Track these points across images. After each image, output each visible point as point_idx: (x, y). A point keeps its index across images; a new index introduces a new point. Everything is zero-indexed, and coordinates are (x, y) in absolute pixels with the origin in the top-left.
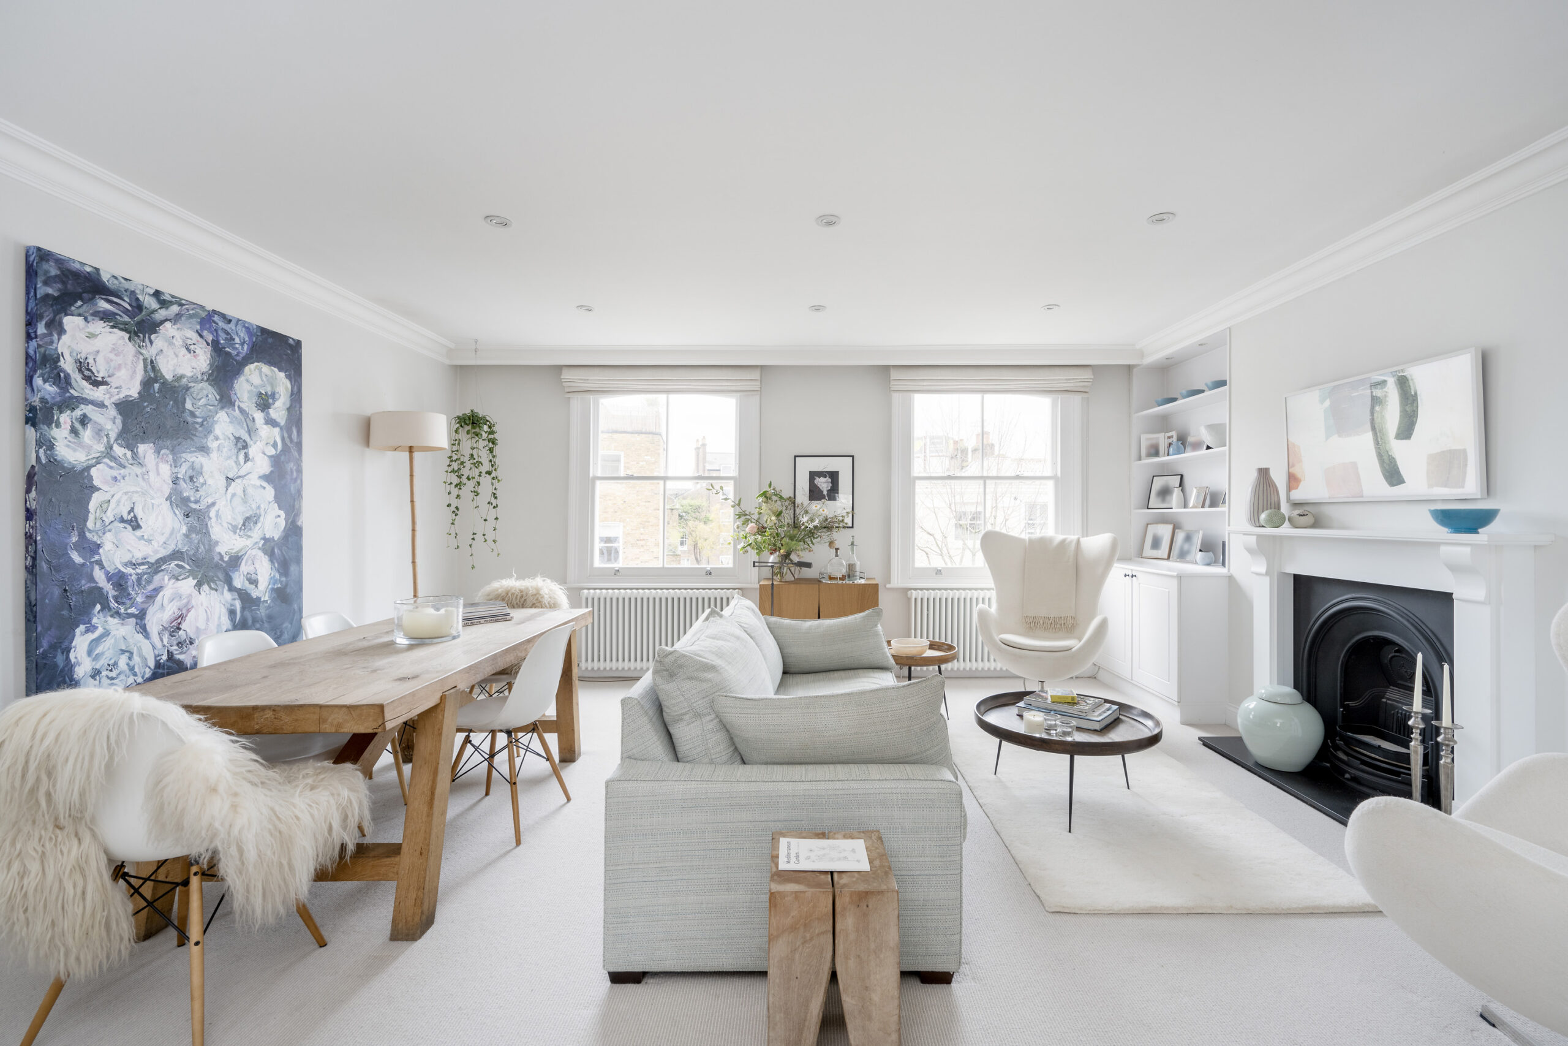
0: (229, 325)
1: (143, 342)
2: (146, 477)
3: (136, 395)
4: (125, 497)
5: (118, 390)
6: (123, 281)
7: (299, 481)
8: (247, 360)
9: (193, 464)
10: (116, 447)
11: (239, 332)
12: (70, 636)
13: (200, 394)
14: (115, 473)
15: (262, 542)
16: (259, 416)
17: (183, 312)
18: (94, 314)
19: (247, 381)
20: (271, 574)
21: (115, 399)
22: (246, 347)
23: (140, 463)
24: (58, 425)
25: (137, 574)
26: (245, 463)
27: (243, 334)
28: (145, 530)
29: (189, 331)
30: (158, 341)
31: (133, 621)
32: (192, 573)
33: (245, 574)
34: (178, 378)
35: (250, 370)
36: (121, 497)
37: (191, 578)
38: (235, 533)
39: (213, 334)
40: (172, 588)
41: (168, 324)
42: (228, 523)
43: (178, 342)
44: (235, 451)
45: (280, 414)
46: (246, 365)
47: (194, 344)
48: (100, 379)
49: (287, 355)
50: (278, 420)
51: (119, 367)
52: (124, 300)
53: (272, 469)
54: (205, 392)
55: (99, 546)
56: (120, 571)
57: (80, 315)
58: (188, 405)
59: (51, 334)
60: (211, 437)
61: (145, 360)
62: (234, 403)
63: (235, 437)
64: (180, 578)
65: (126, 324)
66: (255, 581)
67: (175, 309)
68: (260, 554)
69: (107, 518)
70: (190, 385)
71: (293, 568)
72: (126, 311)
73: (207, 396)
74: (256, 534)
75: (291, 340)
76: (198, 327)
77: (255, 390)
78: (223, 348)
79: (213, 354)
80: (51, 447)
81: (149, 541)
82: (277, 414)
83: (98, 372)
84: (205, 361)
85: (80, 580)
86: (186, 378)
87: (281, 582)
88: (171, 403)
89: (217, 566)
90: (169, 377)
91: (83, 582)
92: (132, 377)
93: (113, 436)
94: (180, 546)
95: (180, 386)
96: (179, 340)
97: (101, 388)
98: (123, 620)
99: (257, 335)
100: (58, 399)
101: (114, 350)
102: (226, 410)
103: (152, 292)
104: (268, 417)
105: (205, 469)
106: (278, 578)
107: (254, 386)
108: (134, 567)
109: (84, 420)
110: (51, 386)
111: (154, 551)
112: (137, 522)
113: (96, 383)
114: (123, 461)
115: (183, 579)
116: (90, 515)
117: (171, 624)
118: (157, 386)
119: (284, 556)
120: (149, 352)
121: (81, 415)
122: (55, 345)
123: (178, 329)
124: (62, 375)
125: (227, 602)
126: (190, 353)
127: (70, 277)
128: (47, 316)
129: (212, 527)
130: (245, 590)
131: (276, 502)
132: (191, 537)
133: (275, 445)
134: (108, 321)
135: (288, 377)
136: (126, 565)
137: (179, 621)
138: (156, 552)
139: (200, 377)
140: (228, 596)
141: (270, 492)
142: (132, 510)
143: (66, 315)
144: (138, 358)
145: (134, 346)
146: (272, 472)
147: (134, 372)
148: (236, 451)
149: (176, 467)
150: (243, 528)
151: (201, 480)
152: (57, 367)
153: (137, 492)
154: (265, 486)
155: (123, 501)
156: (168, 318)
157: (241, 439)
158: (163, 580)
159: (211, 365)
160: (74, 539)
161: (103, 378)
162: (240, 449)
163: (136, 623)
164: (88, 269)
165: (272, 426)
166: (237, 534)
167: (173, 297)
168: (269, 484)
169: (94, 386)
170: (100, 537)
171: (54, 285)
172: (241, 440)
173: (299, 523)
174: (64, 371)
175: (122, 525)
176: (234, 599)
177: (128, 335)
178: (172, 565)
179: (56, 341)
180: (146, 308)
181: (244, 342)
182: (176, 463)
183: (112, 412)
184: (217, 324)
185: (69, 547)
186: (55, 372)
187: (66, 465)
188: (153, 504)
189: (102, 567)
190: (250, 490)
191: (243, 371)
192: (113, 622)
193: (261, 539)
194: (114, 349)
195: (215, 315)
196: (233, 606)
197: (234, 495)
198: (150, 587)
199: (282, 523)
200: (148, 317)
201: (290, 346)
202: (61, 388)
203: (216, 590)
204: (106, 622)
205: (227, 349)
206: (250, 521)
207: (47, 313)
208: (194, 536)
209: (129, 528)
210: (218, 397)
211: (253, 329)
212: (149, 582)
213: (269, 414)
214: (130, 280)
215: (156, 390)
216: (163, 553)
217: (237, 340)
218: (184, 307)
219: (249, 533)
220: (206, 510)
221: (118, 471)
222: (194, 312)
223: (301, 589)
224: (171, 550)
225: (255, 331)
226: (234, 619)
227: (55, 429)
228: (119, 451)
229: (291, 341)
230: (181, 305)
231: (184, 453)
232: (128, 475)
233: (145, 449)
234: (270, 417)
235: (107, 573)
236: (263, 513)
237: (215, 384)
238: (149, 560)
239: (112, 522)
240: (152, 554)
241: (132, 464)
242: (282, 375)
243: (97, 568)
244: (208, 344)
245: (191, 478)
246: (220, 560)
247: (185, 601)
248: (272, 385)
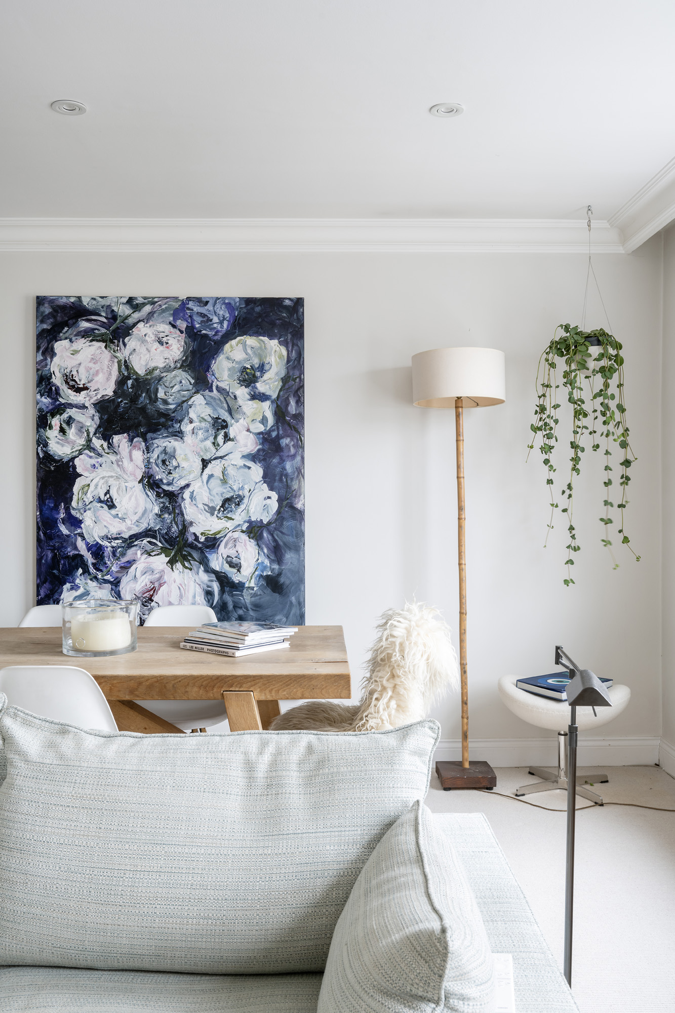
0: (206, 307)
1: (118, 346)
2: (120, 463)
3: (111, 394)
4: (102, 481)
5: (96, 392)
6: (100, 300)
7: (298, 458)
8: (228, 336)
9: (165, 449)
10: (94, 440)
11: (218, 311)
12: (59, 591)
13: (173, 381)
14: (93, 461)
15: (246, 525)
16: (242, 392)
17: (156, 309)
18: (76, 335)
19: (228, 358)
20: (258, 559)
21: (92, 401)
22: (225, 324)
23: (115, 452)
24: (51, 427)
25: (113, 547)
26: (224, 443)
27: (223, 312)
28: (120, 509)
29: (161, 325)
30: (132, 342)
31: (109, 586)
32: (164, 550)
33: (225, 556)
34: (150, 372)
35: (231, 347)
36: (99, 482)
37: (163, 555)
38: (212, 514)
39: (187, 321)
40: (144, 562)
41: (141, 325)
42: (203, 504)
43: (151, 338)
44: (212, 432)
45: (271, 386)
46: (227, 342)
47: (167, 336)
48: (81, 386)
49: (282, 318)
50: (267, 394)
51: (97, 373)
52: (101, 316)
53: (260, 447)
54: (178, 379)
55: (81, 522)
56: (98, 543)
57: (66, 338)
58: (161, 394)
59: (46, 359)
60: (186, 420)
61: (119, 362)
62: (212, 384)
63: (213, 418)
64: (153, 554)
65: (102, 335)
66: (237, 565)
67: (148, 308)
68: (244, 537)
69: (88, 498)
70: (162, 375)
71: (289, 556)
72: (103, 325)
73: (181, 382)
74: (239, 516)
75: (287, 301)
76: (171, 319)
77: (237, 366)
78: (198, 332)
79: (187, 341)
80: (46, 445)
81: (123, 519)
82: (268, 386)
83: (80, 380)
84: (179, 349)
85: (66, 548)
86: (158, 370)
87: (272, 570)
88: (144, 395)
89: (192, 546)
90: (141, 372)
91: (69, 549)
92: (108, 379)
93: (92, 430)
94: (152, 525)
95: (152, 378)
96: (151, 335)
97: (83, 393)
98: (101, 584)
99: (241, 308)
100: (51, 407)
101: (94, 360)
102: (201, 392)
103: (125, 300)
104: (254, 393)
105: (178, 453)
106: (269, 564)
107: (237, 362)
108: (109, 541)
109: (70, 421)
110: (46, 398)
111: (128, 528)
112: (112, 502)
113: (78, 390)
114: (100, 451)
115: (155, 555)
116: (74, 496)
117: (143, 594)
118: (130, 382)
119: (275, 540)
120: (123, 354)
121: (67, 417)
122: (48, 367)
123: (150, 326)
124: (53, 388)
125: (202, 582)
126: (163, 345)
127: (59, 311)
128: (43, 346)
129: (185, 508)
130: (224, 573)
131: (264, 483)
132: (163, 517)
133: (264, 421)
134: (87, 337)
135: (284, 343)
136: (103, 539)
137: (152, 593)
138: (129, 529)
139: (172, 365)
140: (204, 577)
141: (257, 471)
142: (108, 492)
143: (56, 341)
144: (113, 362)
145: (110, 351)
146: (259, 450)
147: (110, 374)
148: (213, 432)
149: (148, 453)
150: (222, 509)
151: (175, 463)
152: (50, 383)
153: (112, 477)
154: (250, 466)
155: (100, 485)
156: (141, 319)
157: (220, 419)
158: (136, 554)
159: (185, 352)
160: (62, 516)
161: (84, 384)
162: (218, 430)
163: (112, 589)
164: (72, 300)
165: (259, 400)
166: (215, 516)
167: (145, 298)
168: (255, 463)
169: (77, 393)
170: (82, 514)
171: (48, 321)
172: (220, 421)
173: (299, 506)
174: (54, 385)
175: (99, 505)
176: (212, 581)
177: (104, 344)
178: (145, 542)
179: (49, 363)
180: (120, 316)
181: (224, 319)
182: (148, 449)
183: (92, 411)
184: (192, 310)
185: (58, 521)
186: (49, 387)
187: (56, 458)
188: (126, 487)
189: (84, 538)
190: (231, 471)
191: (223, 350)
192: (92, 585)
193: (245, 522)
194: (92, 358)
195: (190, 302)
196: (210, 587)
197: (211, 476)
198: (124, 560)
199: (274, 505)
200: (122, 324)
201: (286, 307)
202: (52, 399)
203: (191, 569)
204: (86, 583)
205: (204, 332)
206: (230, 503)
207: (43, 344)
208: (166, 516)
209: (106, 507)
210: (193, 381)
211: (236, 303)
212: (123, 554)
213: (256, 388)
214: (106, 297)
215: (129, 386)
216: (136, 530)
217: (215, 319)
218: (157, 304)
219: (229, 515)
220: (179, 492)
221: (96, 460)
222: (167, 305)
223: (302, 580)
224: (143, 528)
225: (238, 304)
226: (211, 601)
227: (49, 431)
228: (97, 443)
229: (287, 302)
230: (153, 303)
231: (156, 439)
232: (104, 462)
233: (120, 440)
234: (257, 391)
235: (87, 544)
236: (247, 494)
237: (188, 369)
238: (123, 535)
239: (91, 502)
240: (125, 530)
241: (108, 453)
242: (274, 343)
243: (79, 539)
244: (181, 332)
245: (164, 462)
246: (195, 540)
247: (157, 576)
248: (260, 357)
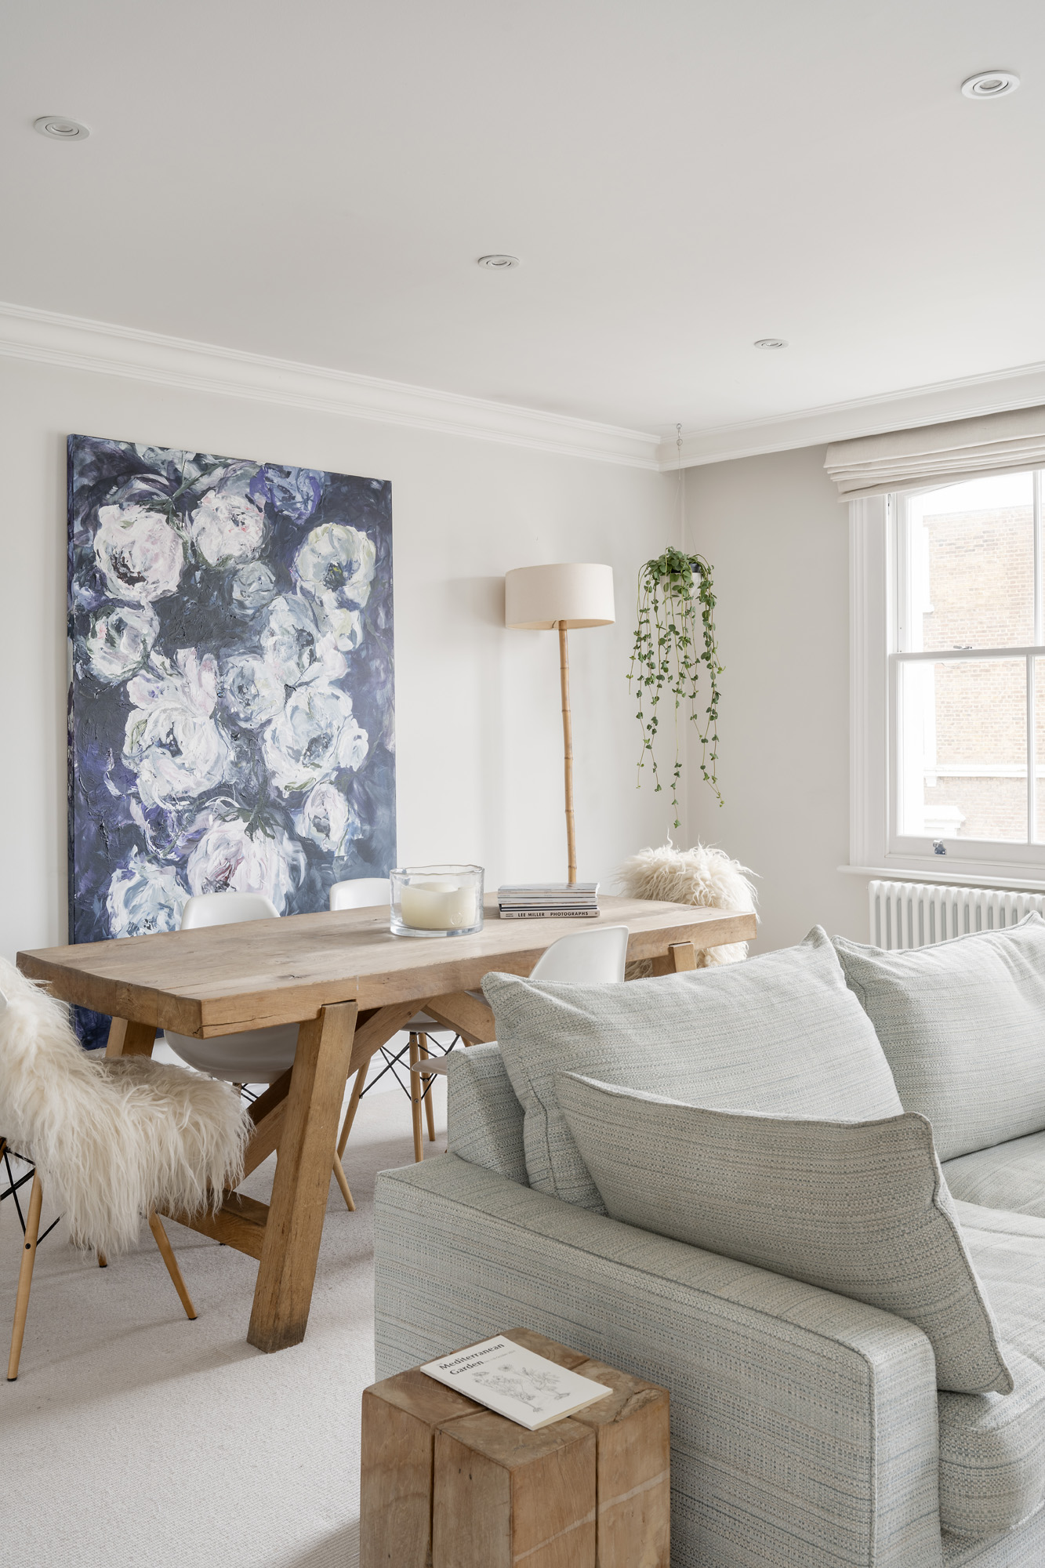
0: (287, 480)
1: (183, 522)
2: (187, 690)
3: (175, 589)
4: (163, 716)
5: (155, 585)
6: (160, 452)
7: (389, 686)
8: (313, 522)
9: (242, 670)
10: (153, 656)
11: (301, 487)
12: (107, 881)
13: (251, 577)
14: (152, 687)
15: (335, 774)
16: (329, 597)
17: (229, 475)
18: (128, 500)
19: (313, 551)
20: (348, 819)
21: (152, 597)
22: (310, 503)
23: (180, 673)
24: (94, 635)
25: (178, 812)
26: (310, 665)
27: (307, 488)
28: (186, 757)
29: (236, 497)
30: (200, 517)
31: (172, 869)
32: (242, 813)
33: (312, 817)
34: (224, 561)
35: (317, 536)
36: (159, 716)
37: (240, 820)
38: (298, 761)
39: (266, 496)
40: (218, 832)
41: (211, 494)
42: (287, 747)
43: (223, 514)
44: (296, 648)
45: (360, 591)
46: (312, 529)
47: (243, 513)
48: (136, 575)
49: (369, 505)
50: (356, 601)
51: (156, 558)
52: (161, 475)
53: (349, 670)
54: (257, 574)
55: (136, 776)
56: (158, 806)
57: (115, 503)
58: (236, 595)
59: (87, 531)
60: (266, 632)
61: (184, 544)
62: (295, 584)
63: (297, 630)
64: (228, 819)
65: (163, 503)
66: (325, 827)
67: (219, 472)
68: (333, 790)
69: (145, 741)
70: (240, 566)
71: (381, 812)
72: (163, 488)
73: (260, 579)
74: (327, 763)
75: (375, 483)
76: (248, 490)
77: (323, 562)
78: (279, 511)
79: (266, 522)
80: (87, 660)
81: (191, 770)
82: (356, 592)
83: (134, 567)
84: (257, 533)
85: (116, 816)
86: (233, 559)
87: (363, 832)
88: (216, 593)
89: (275, 805)
90: (212, 560)
91: (120, 818)
92: (170, 568)
93: (150, 641)
94: (227, 777)
95: (225, 570)
96: (224, 511)
97: (138, 585)
98: (162, 867)
99: (326, 485)
100: (94, 604)
101: (152, 538)
102: (284, 594)
103: (191, 457)
104: (342, 598)
105: (258, 675)
106: (359, 825)
107: (323, 557)
108: (174, 802)
109: (120, 626)
110: (87, 590)
111: (196, 784)
112: (177, 746)
113: (131, 581)
114: (161, 671)
115: (230, 820)
116: (126, 738)
117: (217, 877)
118: (198, 574)
119: (366, 793)
120: (189, 533)
121: (117, 620)
122: (90, 542)
123: (223, 498)
124: (98, 575)
125: (287, 854)
126: (238, 525)
127: (105, 461)
128: (83, 511)
129: (267, 752)
130: (311, 840)
131: (354, 717)
132: (240, 765)
133: (352, 636)
134: (144, 504)
135: (372, 537)
136: (165, 800)
137: (227, 874)
138: (198, 784)
139: (250, 555)
140: (289, 846)
141: (346, 703)
142: (171, 732)
143: (102, 506)
144: (177, 543)
145: (172, 528)
146: (348, 675)
147: (173, 560)
148: (298, 649)
149: (221, 675)
150: (308, 753)
151: (253, 690)
152: (93, 567)
153: (176, 709)
154: (339, 695)
155: (161, 721)
156: (211, 486)
157: (305, 631)
158: (208, 820)
159: (264, 537)
160: (110, 767)
161: (139, 573)
162: (303, 646)
163: (177, 872)
164: (123, 447)
165: (347, 609)
166: (301, 762)
167: (216, 457)
168: (344, 691)
169: (129, 585)
170: (137, 765)
171: (90, 474)
172: (305, 634)
173: (390, 747)
174: (99, 571)
175: (160, 750)
176: (297, 852)
177: (165, 517)
178: (218, 801)
179: (92, 538)
180: (185, 478)
181: (308, 499)
182: (221, 671)
183: (149, 612)
184: (272, 481)
185: (105, 776)
186: (91, 573)
187: (102, 680)
188: (195, 724)
189: (139, 801)
190: (318, 702)
191: (307, 539)
192: (151, 868)
193: (333, 769)
194: (150, 536)
195: (269, 470)
196: (296, 860)
197: (295, 709)
198: (192, 829)
199: (364, 747)
200: (188, 490)
201: (374, 491)
202: (96, 591)
203: (273, 838)
204: (143, 867)
205: (285, 513)
206: (318, 744)
207: (83, 508)
208: (244, 764)
209: (168, 753)
210: (273, 579)
211: (321, 479)
212: (191, 822)
213: (344, 593)
214: (168, 449)
215: (198, 579)
216: (207, 786)
217: (299, 498)
218: (231, 467)
219: (316, 762)
220: (259, 730)
221: (155, 685)
222: (242, 471)
223: (393, 843)
224: (217, 783)
225: (323, 480)
226: (297, 879)
227: (91, 639)
228: (157, 659)
229: (375, 485)
230: (226, 466)
231: (231, 656)
232: (166, 688)
233: (186, 655)
234: (345, 597)
235: (144, 809)
236: (336, 733)
237: (269, 561)
238: (190, 794)
239: (149, 746)
240: (194, 787)
241: (171, 675)
242: (363, 535)
243: (133, 801)
244: (260, 510)
245: (240, 688)
246: (277, 797)
247: (233, 849)
248: (348, 552)
